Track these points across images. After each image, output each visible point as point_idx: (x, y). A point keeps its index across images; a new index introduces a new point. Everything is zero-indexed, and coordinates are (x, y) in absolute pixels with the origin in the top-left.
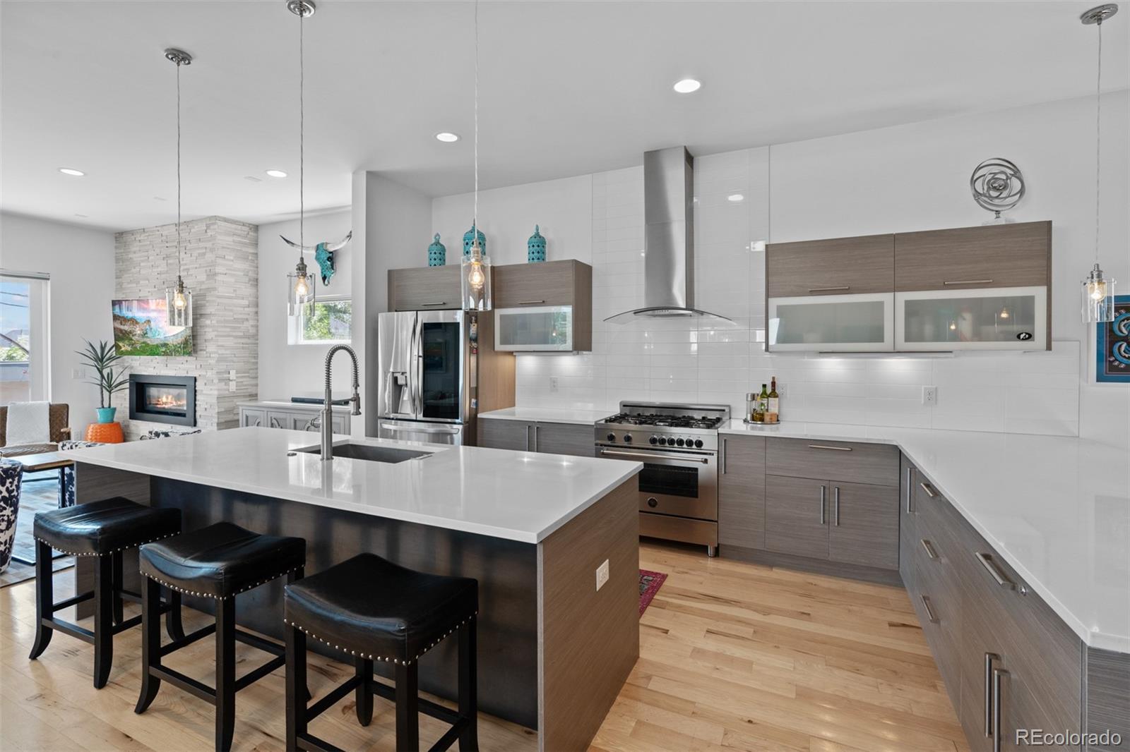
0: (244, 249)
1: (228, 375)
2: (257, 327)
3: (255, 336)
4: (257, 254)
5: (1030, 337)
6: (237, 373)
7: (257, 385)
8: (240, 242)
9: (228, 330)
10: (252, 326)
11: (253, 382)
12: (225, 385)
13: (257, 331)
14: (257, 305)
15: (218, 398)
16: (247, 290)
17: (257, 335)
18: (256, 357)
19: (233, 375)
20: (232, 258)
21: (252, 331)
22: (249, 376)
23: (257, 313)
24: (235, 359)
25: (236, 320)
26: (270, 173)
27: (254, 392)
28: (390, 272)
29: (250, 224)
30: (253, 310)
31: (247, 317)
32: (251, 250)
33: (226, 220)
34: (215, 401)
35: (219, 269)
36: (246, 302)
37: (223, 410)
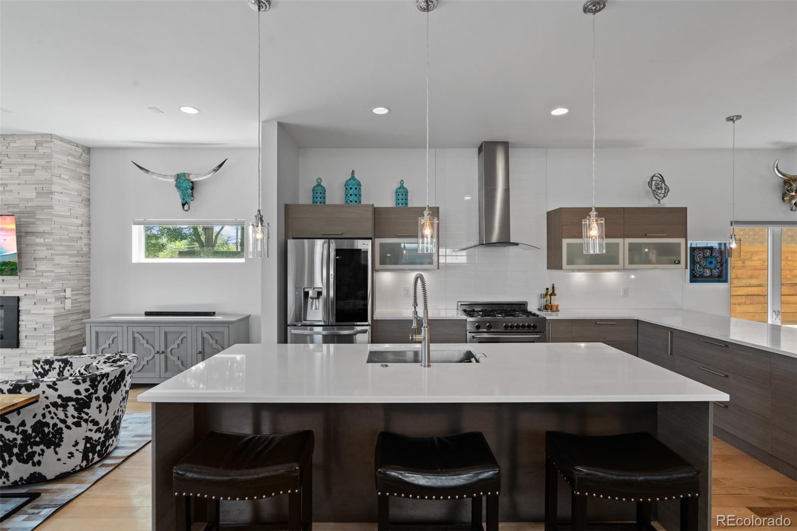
0: (78, 170)
1: (64, 294)
2: (89, 245)
3: (88, 255)
4: (89, 175)
5: (679, 262)
6: (72, 291)
7: (89, 301)
8: (74, 163)
9: (64, 248)
10: (85, 245)
11: (86, 299)
12: (61, 303)
13: (90, 249)
14: (89, 225)
15: (54, 317)
16: (80, 210)
17: (90, 254)
18: (88, 275)
19: (69, 293)
20: (67, 178)
21: (85, 249)
22: (82, 294)
23: (89, 232)
24: (70, 277)
25: (71, 239)
26: (183, 109)
27: (87, 309)
29: (83, 146)
30: (85, 229)
31: (80, 235)
32: (84, 171)
33: (61, 139)
34: (51, 320)
35: (55, 188)
36: (79, 222)
37: (59, 328)
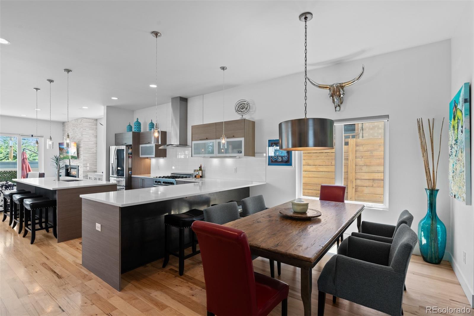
0: (93, 127)
1: (86, 165)
2: (97, 150)
3: (96, 153)
4: (97, 128)
5: (241, 152)
6: (90, 164)
7: (96, 168)
8: (91, 125)
9: (86, 151)
10: (95, 150)
11: (95, 167)
12: (86, 168)
13: (97, 151)
14: (97, 144)
15: (83, 172)
16: (94, 139)
17: (97, 153)
18: (96, 160)
19: (88, 165)
20: (88, 130)
21: (95, 151)
22: (94, 166)
23: (96, 146)
24: (89, 160)
25: (89, 148)
27: (95, 170)
28: (115, 134)
29: (94, 119)
30: (95, 145)
31: (93, 147)
32: (95, 127)
33: (86, 118)
34: (82, 173)
35: (84, 133)
36: (93, 143)
37: (85, 175)
